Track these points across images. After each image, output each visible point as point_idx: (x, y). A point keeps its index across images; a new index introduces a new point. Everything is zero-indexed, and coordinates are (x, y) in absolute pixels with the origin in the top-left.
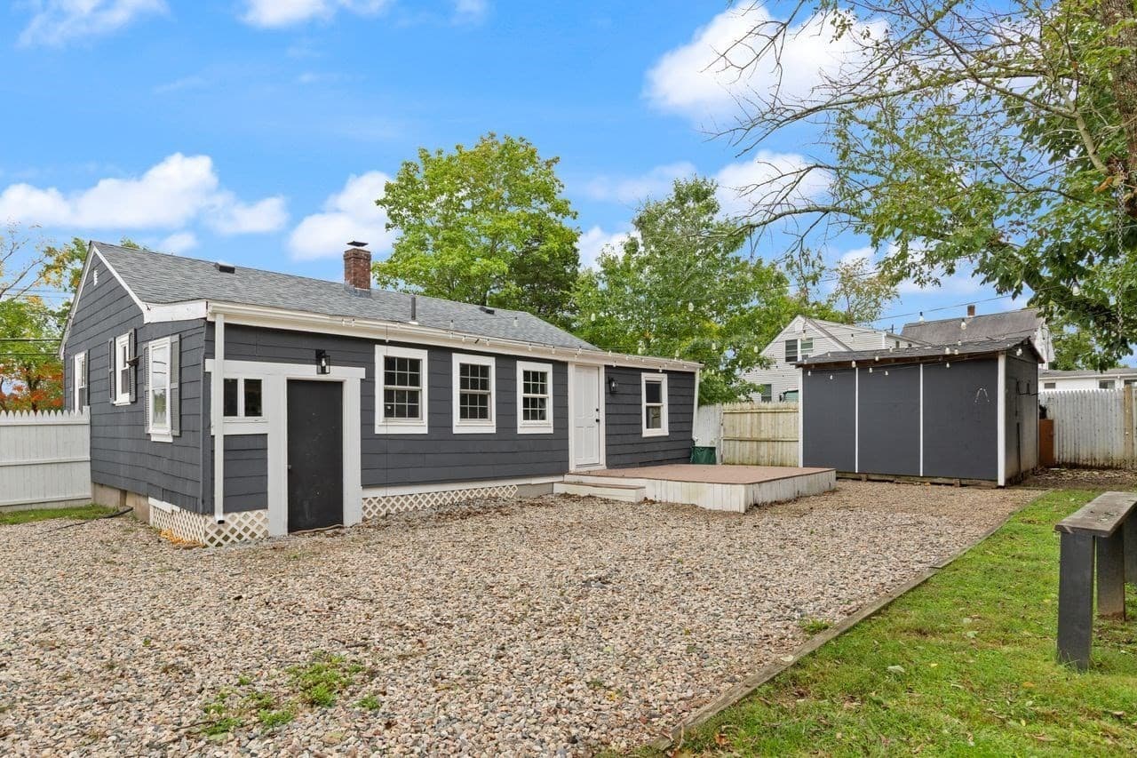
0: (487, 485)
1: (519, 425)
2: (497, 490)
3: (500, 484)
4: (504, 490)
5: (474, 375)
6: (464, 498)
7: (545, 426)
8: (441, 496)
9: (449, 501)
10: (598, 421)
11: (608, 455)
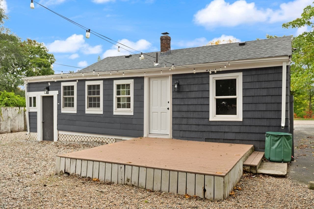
0: (101, 136)
1: (114, 111)
2: (106, 140)
3: (107, 137)
4: (109, 140)
5: (94, 89)
6: (92, 140)
7: (129, 112)
8: (83, 138)
9: (86, 140)
10: (168, 109)
11: (174, 130)
